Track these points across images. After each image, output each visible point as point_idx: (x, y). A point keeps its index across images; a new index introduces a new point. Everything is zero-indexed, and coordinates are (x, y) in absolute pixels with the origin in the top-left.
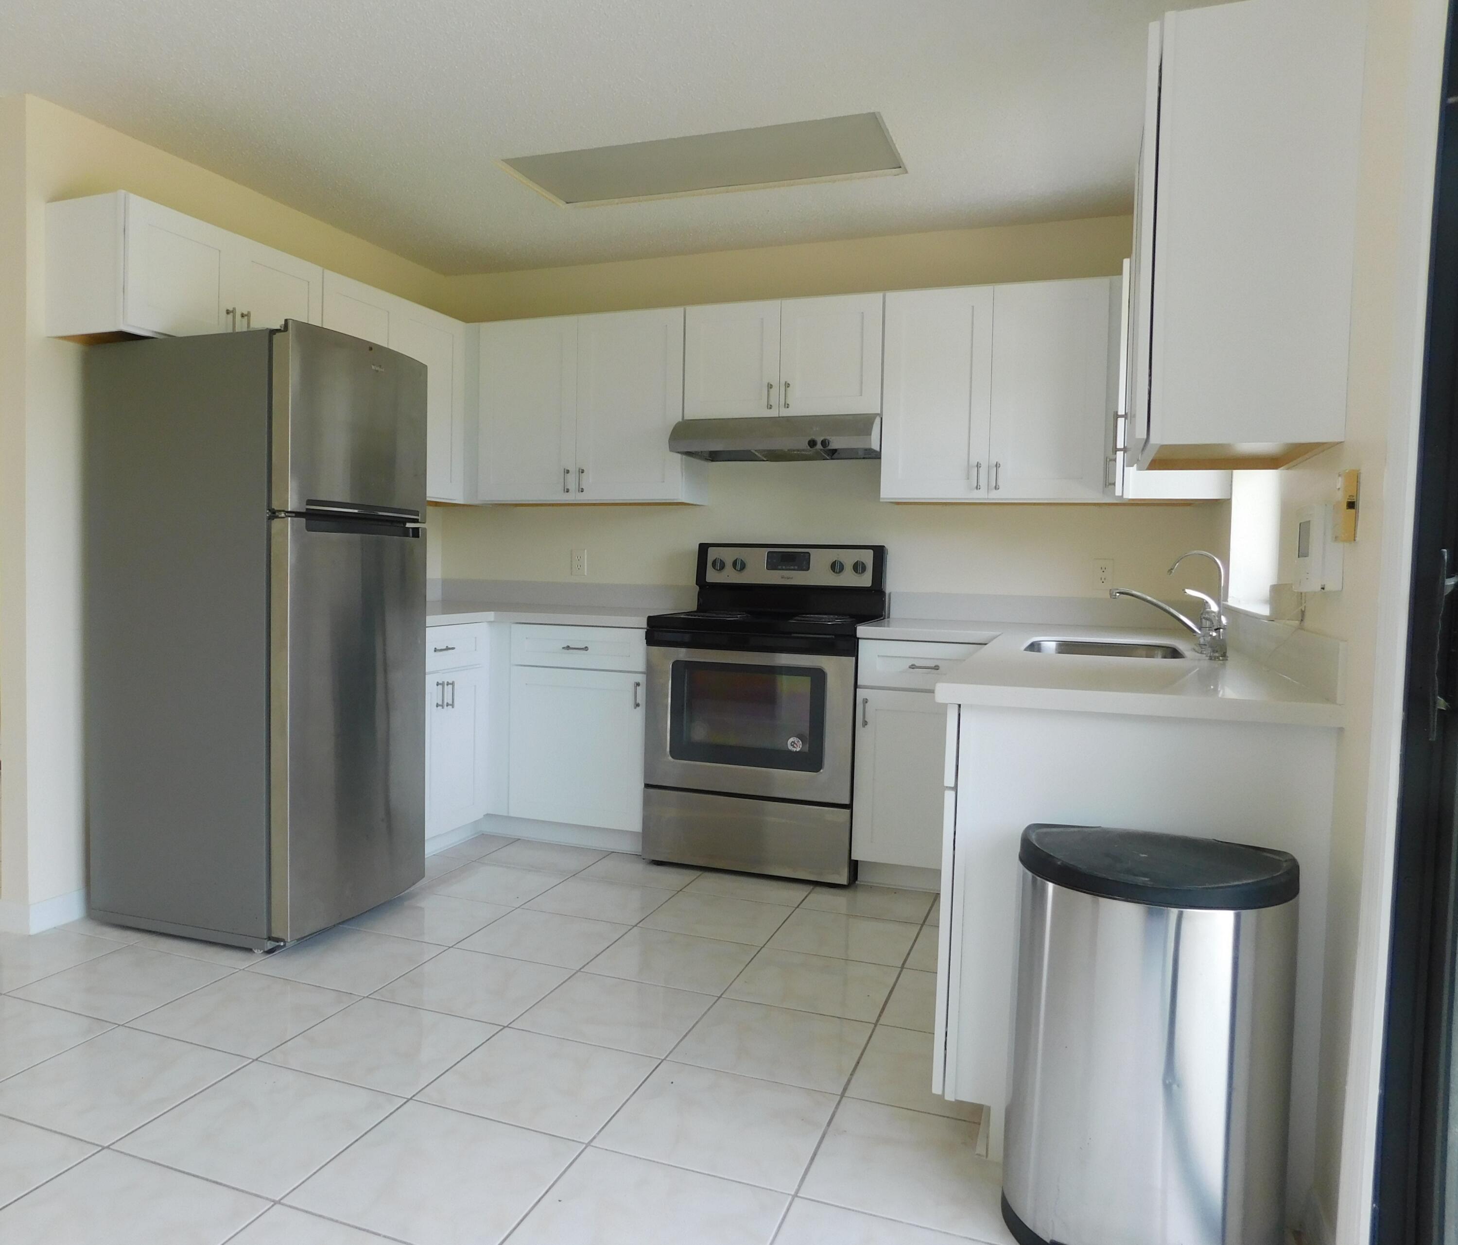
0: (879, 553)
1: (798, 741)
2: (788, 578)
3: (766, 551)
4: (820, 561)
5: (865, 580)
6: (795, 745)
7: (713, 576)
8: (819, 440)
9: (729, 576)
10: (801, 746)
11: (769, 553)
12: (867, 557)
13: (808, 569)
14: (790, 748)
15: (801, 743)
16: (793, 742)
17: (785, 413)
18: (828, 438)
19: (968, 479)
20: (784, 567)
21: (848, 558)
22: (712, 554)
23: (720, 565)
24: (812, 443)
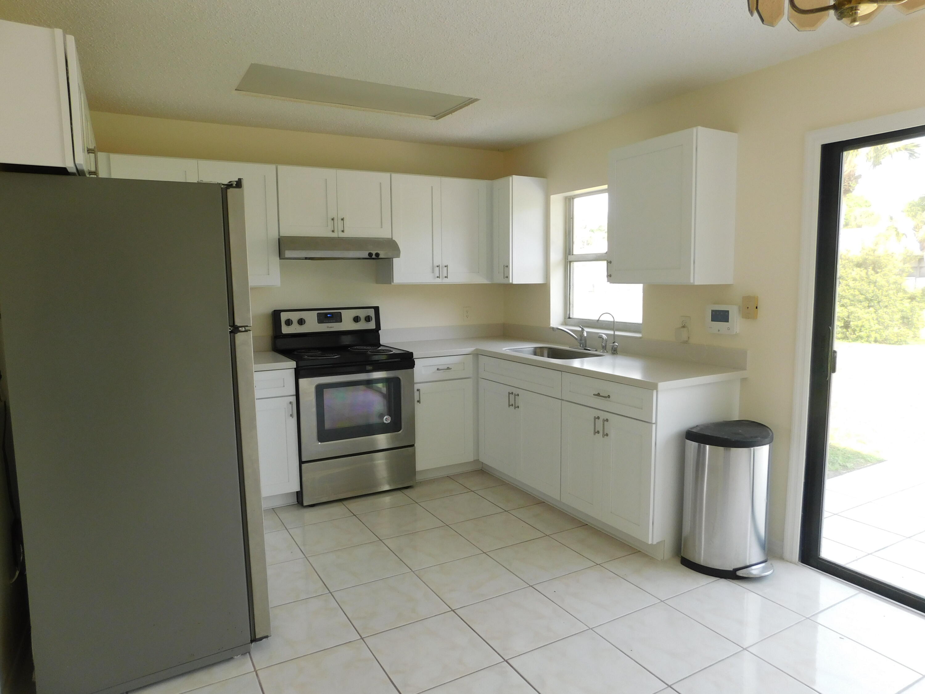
0: (377, 309)
1: (389, 417)
2: (331, 327)
3: (316, 312)
4: (347, 316)
5: (372, 325)
6: (387, 420)
7: (285, 330)
8: (374, 253)
9: (295, 329)
10: (390, 420)
11: (318, 314)
12: (372, 313)
13: (341, 321)
14: (385, 422)
15: (390, 418)
16: (386, 418)
17: (342, 235)
18: (379, 252)
19: (433, 273)
20: (327, 321)
21: (362, 314)
22: (284, 316)
23: (289, 322)
24: (370, 255)
